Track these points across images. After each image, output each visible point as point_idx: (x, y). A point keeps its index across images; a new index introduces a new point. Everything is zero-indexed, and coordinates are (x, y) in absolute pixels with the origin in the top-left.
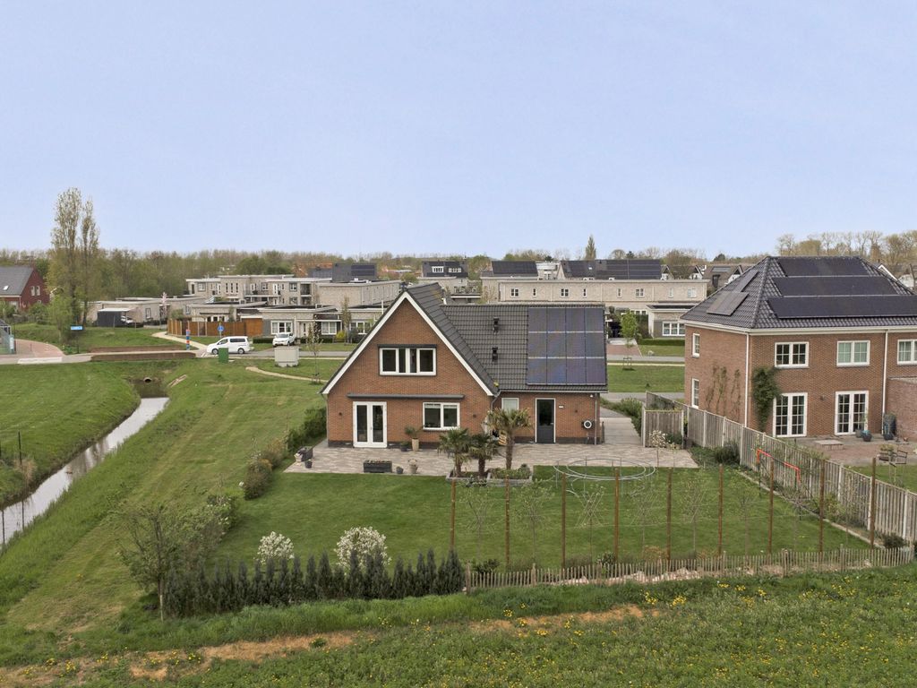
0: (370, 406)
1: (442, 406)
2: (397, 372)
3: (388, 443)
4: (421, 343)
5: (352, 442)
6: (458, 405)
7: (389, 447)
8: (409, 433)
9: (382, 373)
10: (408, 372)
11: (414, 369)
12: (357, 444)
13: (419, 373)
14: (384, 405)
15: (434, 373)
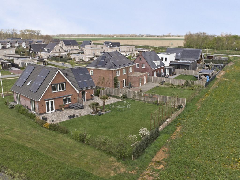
0: (50, 101)
1: (67, 98)
2: (56, 91)
3: (55, 110)
4: (62, 82)
5: (46, 112)
6: (71, 96)
7: (55, 111)
8: (60, 106)
9: (53, 92)
10: (59, 91)
11: (60, 90)
12: (47, 112)
13: (61, 90)
14: (53, 100)
15: (65, 90)
